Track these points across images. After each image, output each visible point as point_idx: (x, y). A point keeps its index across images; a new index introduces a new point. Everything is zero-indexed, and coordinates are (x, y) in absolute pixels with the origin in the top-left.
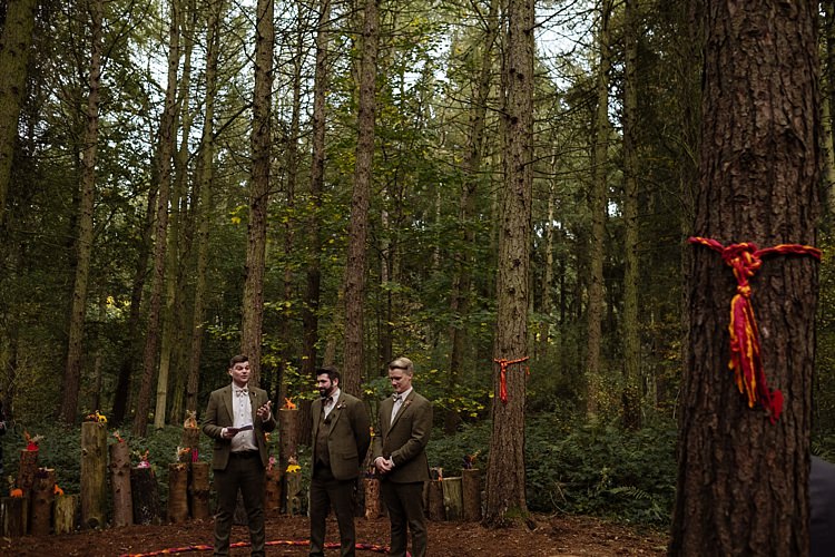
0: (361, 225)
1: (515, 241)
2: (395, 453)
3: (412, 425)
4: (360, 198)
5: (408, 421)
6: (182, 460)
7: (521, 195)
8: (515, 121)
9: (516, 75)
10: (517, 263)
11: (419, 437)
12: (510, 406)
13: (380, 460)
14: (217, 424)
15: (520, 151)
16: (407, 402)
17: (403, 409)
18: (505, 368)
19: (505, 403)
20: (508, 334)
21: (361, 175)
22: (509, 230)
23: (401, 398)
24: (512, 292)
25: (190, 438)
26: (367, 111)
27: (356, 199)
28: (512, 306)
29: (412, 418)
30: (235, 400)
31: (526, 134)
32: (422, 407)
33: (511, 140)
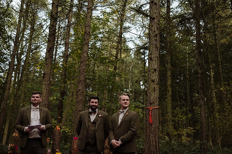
0: (84, 70)
1: (154, 62)
2: (122, 137)
3: (130, 124)
4: (84, 61)
5: (128, 122)
6: (11, 150)
7: (156, 45)
8: (154, 19)
9: (154, 3)
10: (155, 70)
11: (134, 129)
12: (153, 126)
13: (114, 141)
14: (22, 125)
15: (156, 29)
16: (127, 113)
17: (125, 116)
18: (151, 110)
19: (151, 124)
20: (152, 97)
21: (84, 53)
22: (152, 58)
23: (124, 112)
24: (153, 81)
25: (15, 140)
26: (87, 32)
27: (82, 61)
28: (153, 86)
29: (131, 120)
30: (32, 113)
31: (158, 24)
32: (134, 115)
33: (152, 26)
